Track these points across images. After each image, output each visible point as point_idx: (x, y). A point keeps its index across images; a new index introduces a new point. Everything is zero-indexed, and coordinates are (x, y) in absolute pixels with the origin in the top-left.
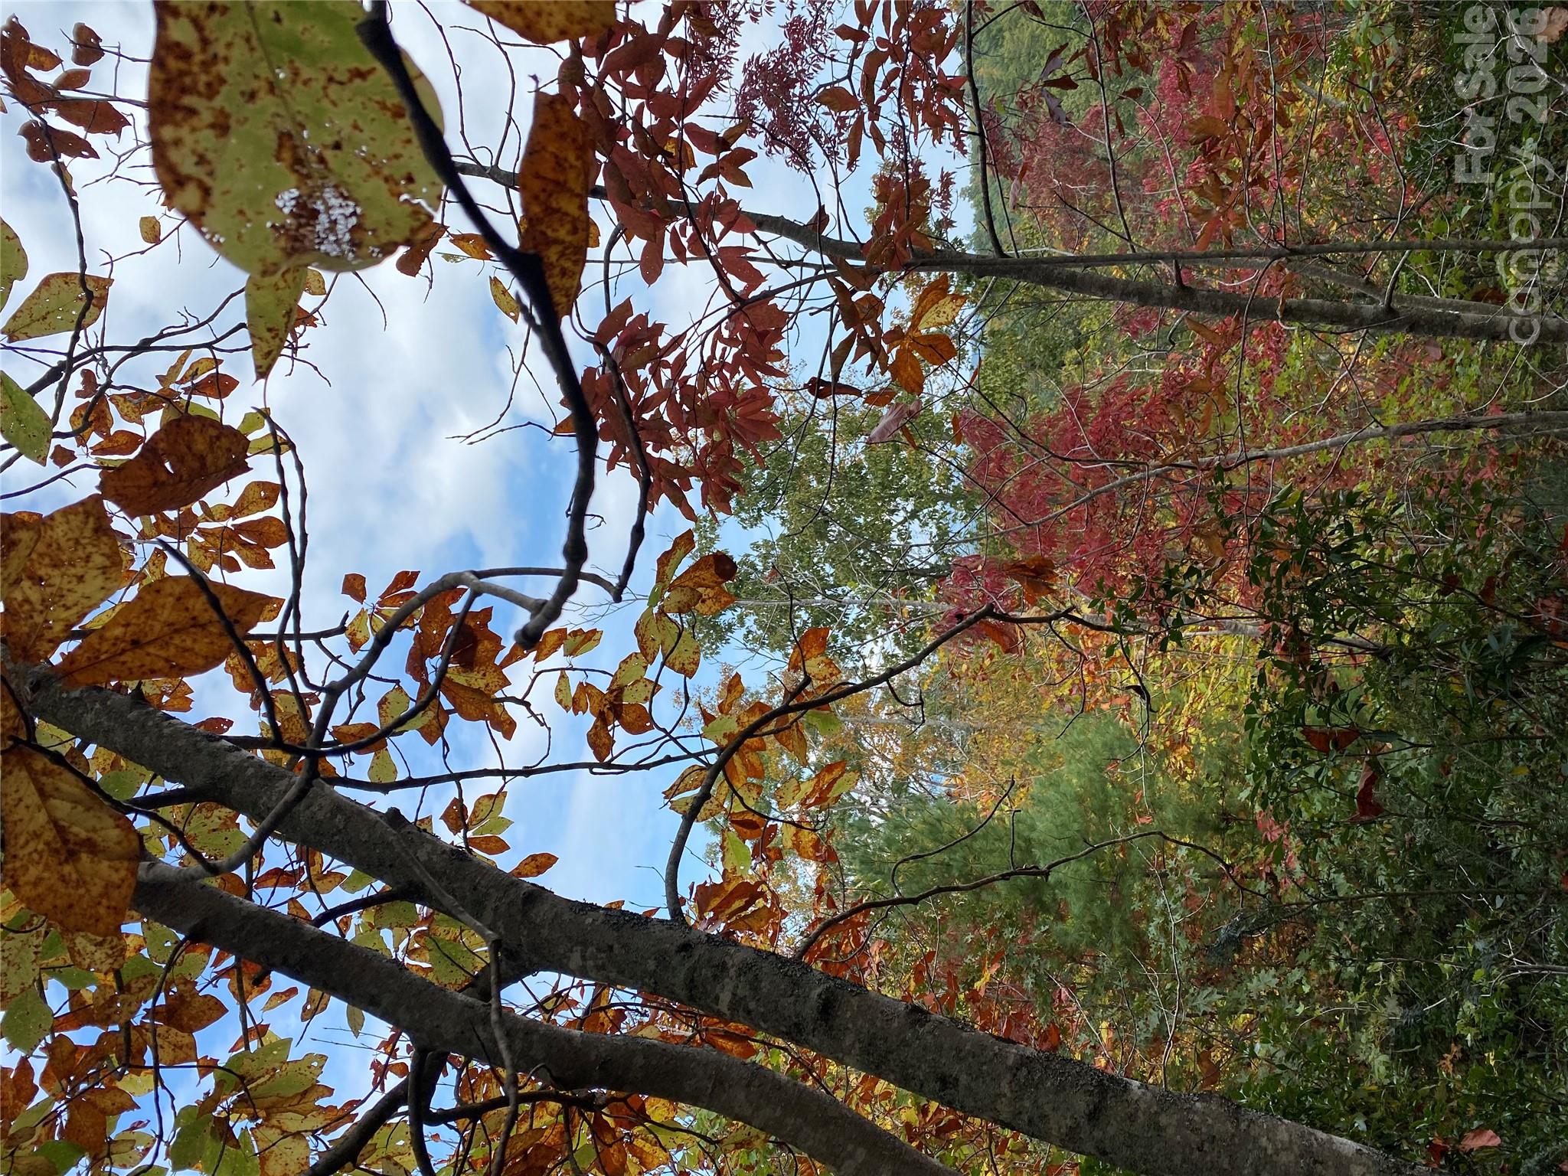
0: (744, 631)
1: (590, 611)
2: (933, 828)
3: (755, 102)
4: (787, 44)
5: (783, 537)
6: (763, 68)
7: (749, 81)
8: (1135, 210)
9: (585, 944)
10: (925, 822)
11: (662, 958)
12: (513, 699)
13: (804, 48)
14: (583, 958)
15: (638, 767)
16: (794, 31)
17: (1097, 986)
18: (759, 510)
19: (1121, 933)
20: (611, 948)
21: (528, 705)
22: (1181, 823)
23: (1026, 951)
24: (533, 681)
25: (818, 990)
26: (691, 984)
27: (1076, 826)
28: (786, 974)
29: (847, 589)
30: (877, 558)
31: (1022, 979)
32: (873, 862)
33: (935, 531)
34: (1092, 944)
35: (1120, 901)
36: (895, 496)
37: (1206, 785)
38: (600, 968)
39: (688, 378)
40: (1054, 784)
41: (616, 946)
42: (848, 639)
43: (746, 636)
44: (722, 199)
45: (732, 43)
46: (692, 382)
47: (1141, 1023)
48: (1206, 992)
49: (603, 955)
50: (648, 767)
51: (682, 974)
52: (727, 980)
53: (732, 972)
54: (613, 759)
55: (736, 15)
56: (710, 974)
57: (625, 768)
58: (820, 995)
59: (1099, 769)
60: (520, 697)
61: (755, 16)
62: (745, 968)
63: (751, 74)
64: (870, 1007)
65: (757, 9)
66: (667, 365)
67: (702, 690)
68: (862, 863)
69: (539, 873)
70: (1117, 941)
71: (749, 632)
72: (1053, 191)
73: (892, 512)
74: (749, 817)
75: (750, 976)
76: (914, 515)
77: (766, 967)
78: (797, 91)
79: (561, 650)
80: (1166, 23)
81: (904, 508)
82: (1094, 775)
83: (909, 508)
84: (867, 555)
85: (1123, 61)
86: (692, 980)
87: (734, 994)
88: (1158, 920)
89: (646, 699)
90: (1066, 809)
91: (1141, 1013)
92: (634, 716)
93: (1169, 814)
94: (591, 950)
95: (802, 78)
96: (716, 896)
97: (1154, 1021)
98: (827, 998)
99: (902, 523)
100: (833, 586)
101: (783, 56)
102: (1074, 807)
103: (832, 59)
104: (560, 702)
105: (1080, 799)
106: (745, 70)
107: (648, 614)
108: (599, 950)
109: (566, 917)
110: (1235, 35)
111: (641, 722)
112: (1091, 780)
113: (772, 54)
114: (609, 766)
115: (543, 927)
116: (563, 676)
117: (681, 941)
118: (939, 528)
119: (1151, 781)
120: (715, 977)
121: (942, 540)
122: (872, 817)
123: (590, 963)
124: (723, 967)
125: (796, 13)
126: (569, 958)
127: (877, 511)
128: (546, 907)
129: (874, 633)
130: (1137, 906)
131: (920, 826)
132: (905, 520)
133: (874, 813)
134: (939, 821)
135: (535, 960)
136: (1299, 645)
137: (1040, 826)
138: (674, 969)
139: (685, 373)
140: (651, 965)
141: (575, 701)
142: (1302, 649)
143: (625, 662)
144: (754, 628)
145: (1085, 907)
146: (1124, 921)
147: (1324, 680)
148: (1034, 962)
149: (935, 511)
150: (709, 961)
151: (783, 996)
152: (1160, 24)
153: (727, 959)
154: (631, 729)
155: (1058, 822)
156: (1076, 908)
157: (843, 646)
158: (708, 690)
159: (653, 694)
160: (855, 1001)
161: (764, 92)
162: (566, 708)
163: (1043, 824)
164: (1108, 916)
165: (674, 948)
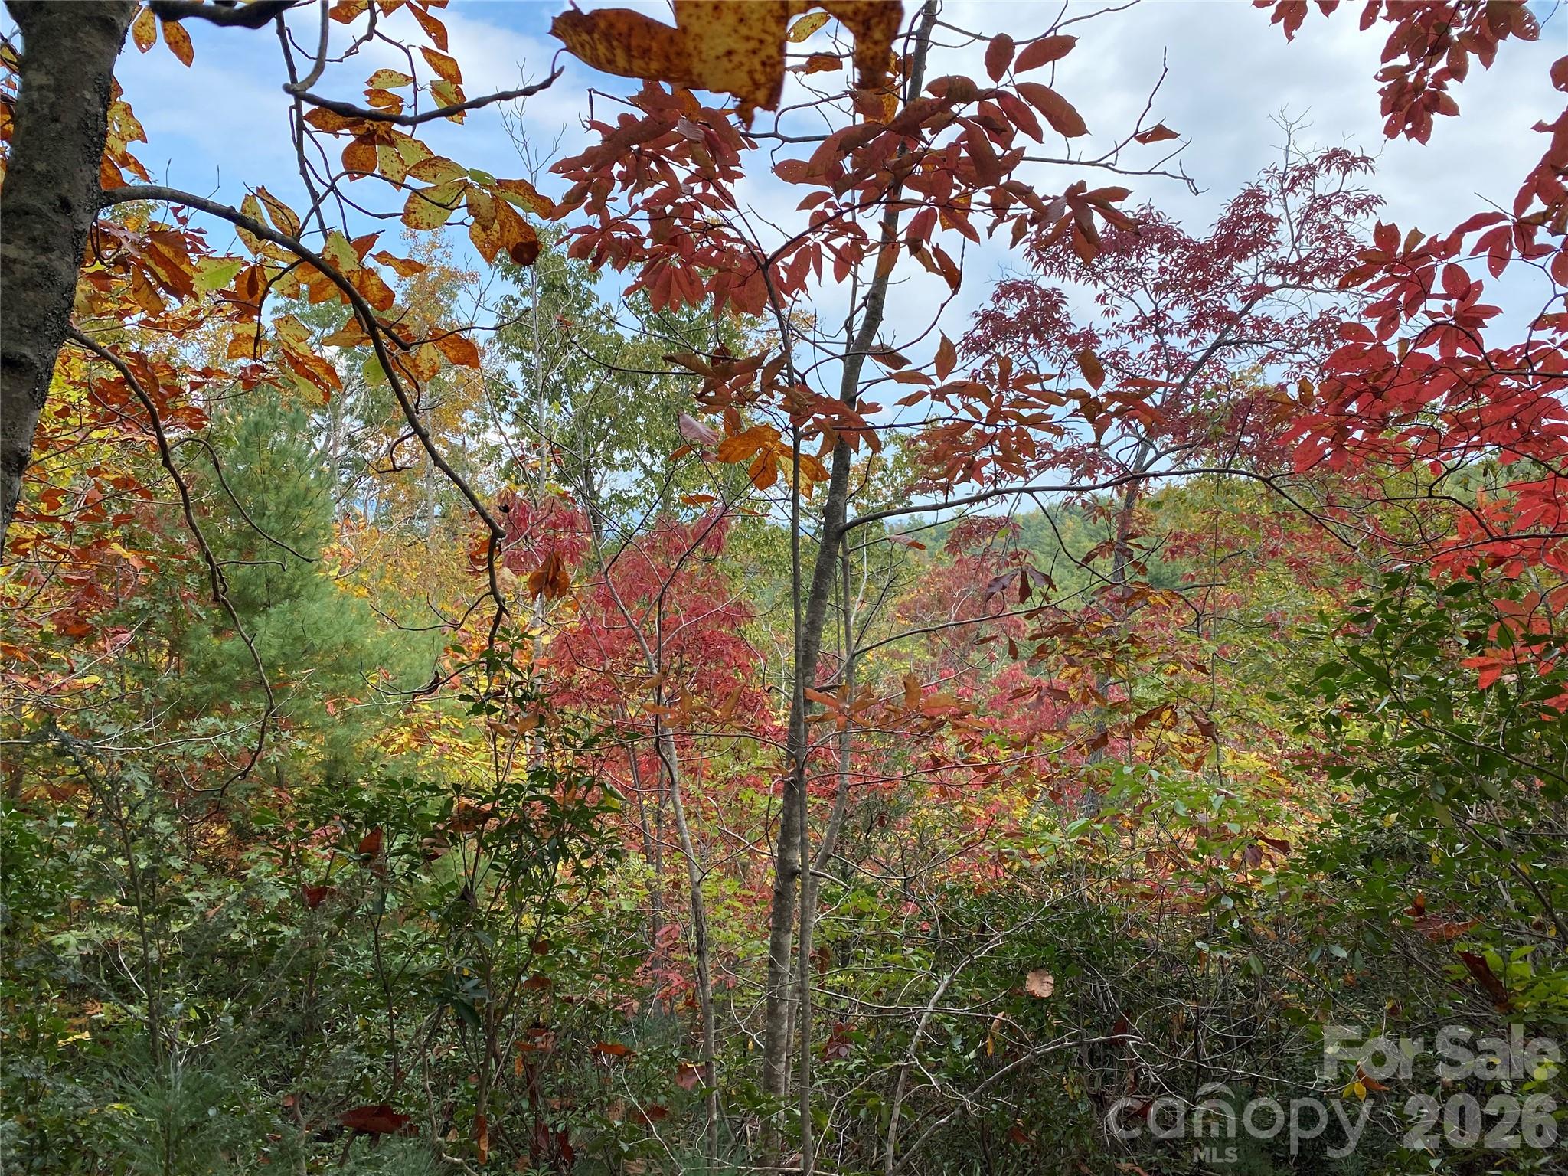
0: (517, 296)
1: (516, 121)
2: (303, 498)
3: (1025, 300)
4: (1075, 331)
5: (620, 338)
6: (1055, 307)
7: (1044, 294)
8: (933, 664)
9: (57, 89)
10: (308, 489)
11: (49, 179)
12: (373, 21)
13: (1071, 348)
14: (41, 88)
15: (302, 160)
16: (1086, 338)
17: (144, 673)
18: (647, 312)
19: (206, 693)
20: (56, 120)
21: (369, 37)
22: (332, 743)
23: (174, 598)
24: (398, 45)
25: (31, 355)
26: (24, 212)
27: (317, 642)
28: (45, 319)
29: (568, 406)
30: (602, 436)
31: (142, 595)
32: (258, 435)
33: (632, 494)
34: (194, 665)
35: (239, 688)
36: (666, 453)
37: (374, 765)
38: (31, 108)
39: (701, 212)
40: (362, 620)
41: (59, 126)
42: (515, 408)
43: (511, 298)
44: (864, 247)
45: (1079, 275)
46: (697, 215)
47: (105, 717)
48: (146, 779)
49: (46, 111)
50: (304, 173)
51: (35, 202)
52: (31, 253)
53: (42, 259)
54: (308, 132)
55: (1104, 280)
56: (36, 233)
57: (299, 145)
58: (24, 356)
59: (384, 661)
60: (377, 28)
61: (1101, 299)
62: (49, 275)
63: (1050, 296)
64: (18, 411)
65: (1108, 301)
66: (705, 188)
67: (448, 250)
68: (256, 424)
69: (170, 44)
70: (197, 689)
71: (516, 302)
72: (950, 590)
73: (650, 451)
74: (261, 287)
75: (39, 279)
76: (649, 473)
77: (53, 297)
78: (1031, 341)
79: (437, 78)
80: (1074, 675)
81: (654, 463)
82: (375, 658)
83: (655, 468)
84: (605, 427)
85: (1041, 641)
86: (27, 213)
87: (15, 261)
88: (223, 725)
89: (383, 172)
90: (336, 632)
91: (117, 716)
92: (363, 158)
93: (340, 732)
94: (52, 97)
95: (1044, 343)
96: (176, 254)
97: (108, 730)
98: (22, 364)
99: (640, 461)
100: (570, 391)
101: (1064, 326)
102: (339, 639)
103: (1062, 375)
104: (376, 75)
105: (348, 645)
106: (1054, 289)
107: (462, 172)
108: (52, 106)
109: (89, 68)
110: (1060, 734)
111: (356, 165)
112: (370, 655)
113: (1067, 316)
114: (301, 128)
115: (74, 40)
116: (407, 78)
117: (73, 201)
118: (635, 498)
119: (376, 713)
120: (34, 240)
121: (621, 500)
122: (323, 438)
123: (35, 96)
124: (47, 249)
125: (1102, 338)
126: (38, 70)
127: (650, 436)
128: (100, 45)
129: (523, 435)
130: (236, 706)
131: (302, 485)
132: (644, 466)
133: (328, 441)
134: (311, 503)
135: (34, 30)
136: (472, 819)
137: (315, 607)
138: (38, 193)
139: (706, 209)
140: (41, 167)
141: (380, 92)
142: (467, 823)
143: (423, 147)
144: (521, 307)
145: (231, 656)
146: (219, 695)
147: (439, 846)
148: (162, 607)
149: (653, 494)
150: (52, 232)
151: (19, 316)
152: (1072, 670)
153: (57, 253)
154: (348, 154)
155: (321, 624)
156: (228, 646)
157: (507, 403)
158: (449, 257)
159: (392, 182)
160: (23, 394)
161: (1033, 308)
162: (370, 82)
163: (314, 610)
164: (224, 679)
165: (64, 193)
